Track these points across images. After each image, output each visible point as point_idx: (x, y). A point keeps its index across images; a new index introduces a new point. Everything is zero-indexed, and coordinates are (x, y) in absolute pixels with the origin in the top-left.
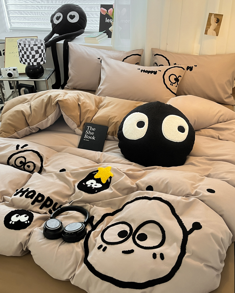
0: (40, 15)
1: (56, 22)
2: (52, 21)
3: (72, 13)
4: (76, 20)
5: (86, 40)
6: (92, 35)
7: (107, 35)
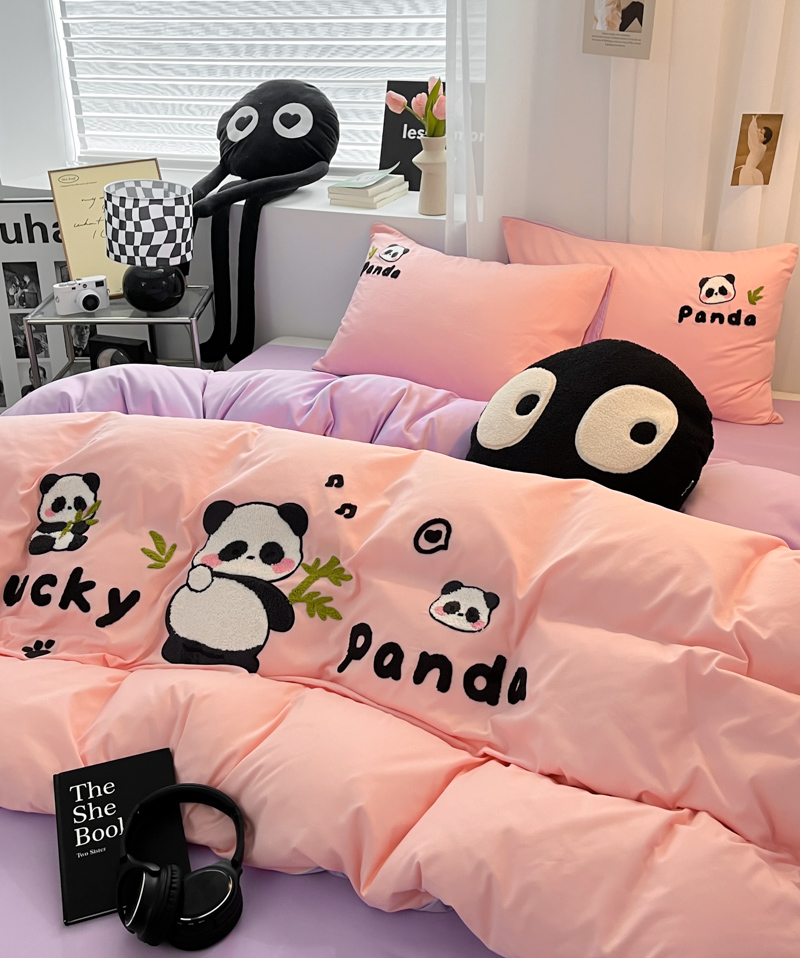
0: (183, 114)
1: (235, 135)
2: (222, 133)
3: (291, 108)
4: (301, 130)
5: (333, 196)
6: (353, 181)
7: (406, 180)
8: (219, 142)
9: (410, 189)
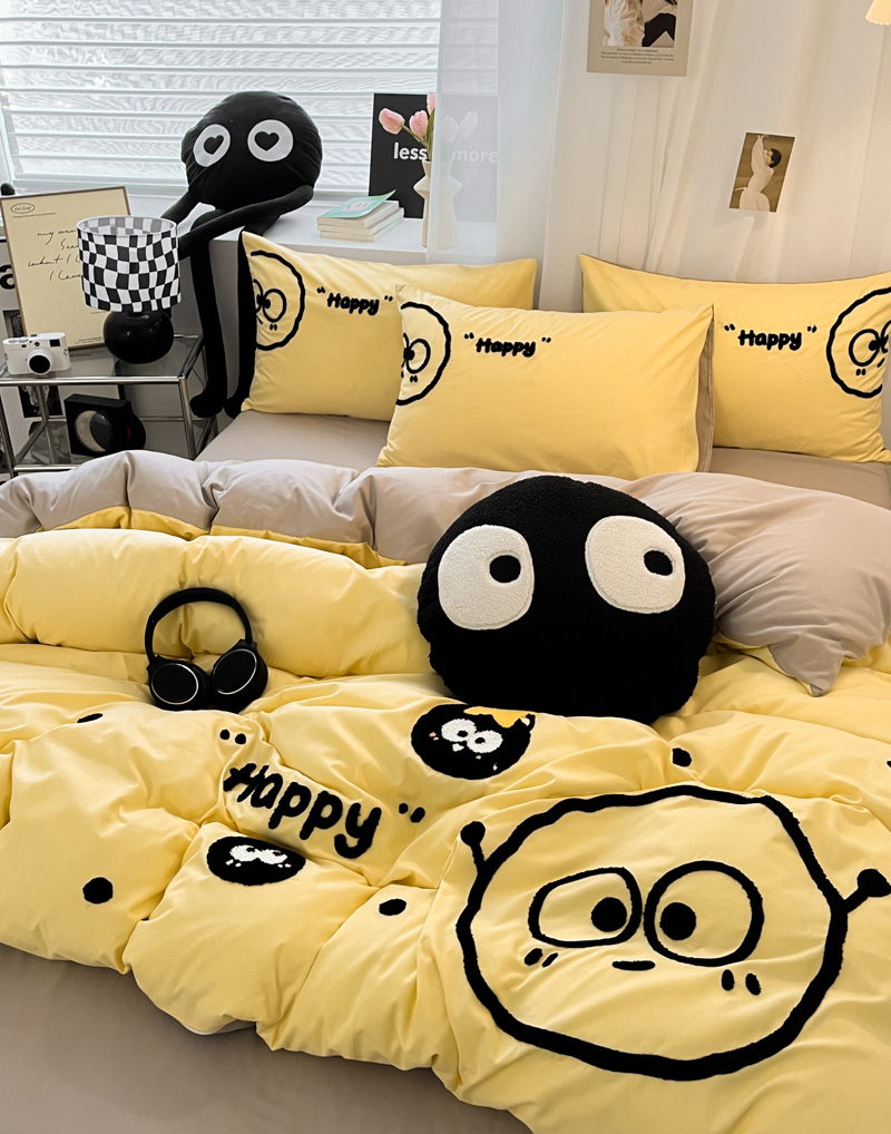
1: (205, 159)
2: (188, 156)
3: (268, 126)
4: (280, 151)
5: (323, 227)
6: (344, 209)
7: (400, 206)
9: (405, 216)
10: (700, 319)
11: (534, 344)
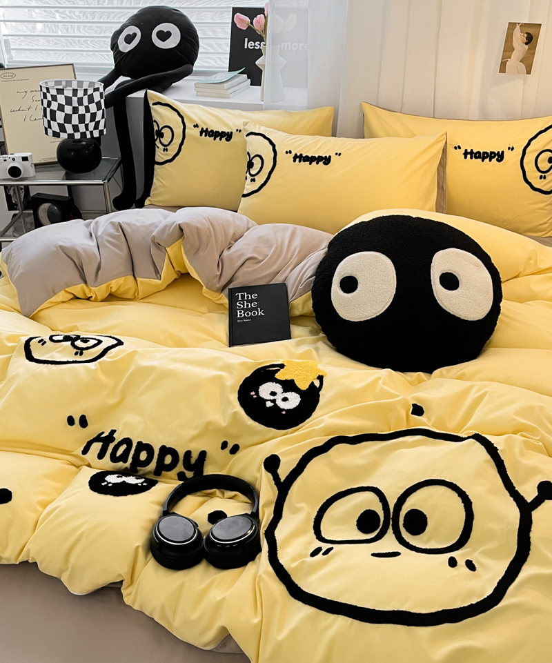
1: (125, 47)
2: (114, 46)
3: (165, 27)
4: (173, 42)
5: (198, 89)
6: (212, 79)
7: (248, 78)
8: (112, 53)
9: (251, 85)
10: (438, 141)
11: (330, 157)
